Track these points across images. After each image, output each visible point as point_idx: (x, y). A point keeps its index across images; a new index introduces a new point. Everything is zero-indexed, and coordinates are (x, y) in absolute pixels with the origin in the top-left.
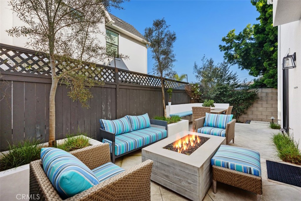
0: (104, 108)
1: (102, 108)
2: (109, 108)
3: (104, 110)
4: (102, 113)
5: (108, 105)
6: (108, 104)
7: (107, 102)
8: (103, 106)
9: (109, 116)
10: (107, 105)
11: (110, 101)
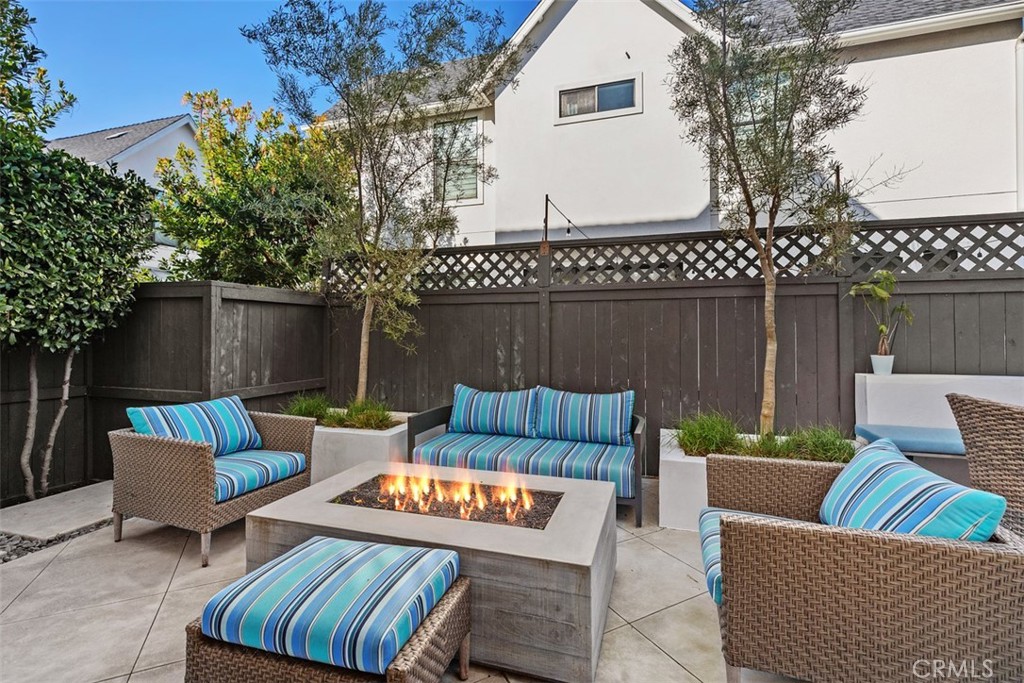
0: (502, 357)
1: (496, 357)
2: (518, 361)
3: (503, 365)
4: (496, 370)
5: (515, 353)
6: (516, 348)
7: (512, 344)
8: (499, 353)
9: (516, 382)
10: (512, 350)
11: (521, 339)
